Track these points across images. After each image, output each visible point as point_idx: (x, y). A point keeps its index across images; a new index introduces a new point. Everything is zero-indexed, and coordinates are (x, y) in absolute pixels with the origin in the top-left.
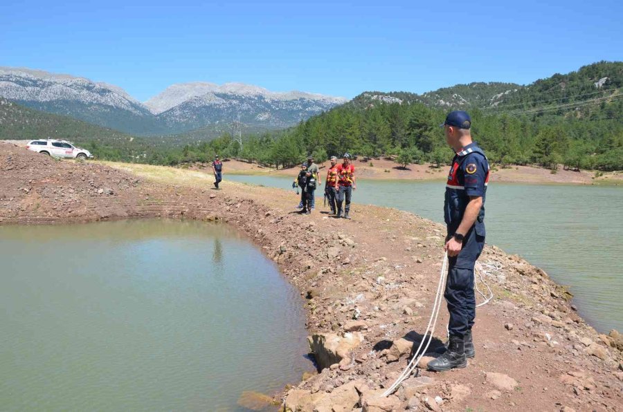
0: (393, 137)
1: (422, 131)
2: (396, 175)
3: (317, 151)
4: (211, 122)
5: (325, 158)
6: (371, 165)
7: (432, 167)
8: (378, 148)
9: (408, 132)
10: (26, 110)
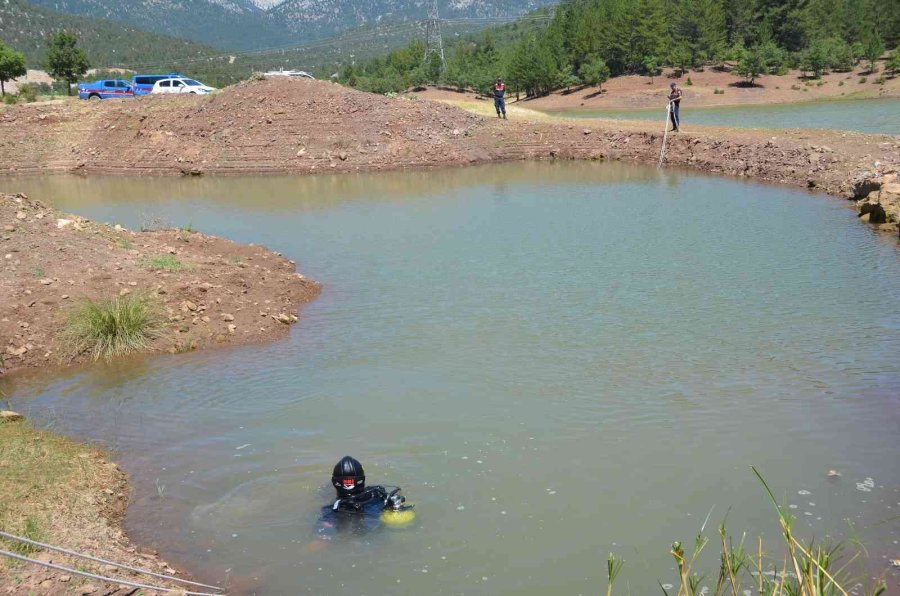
0: (729, 27)
1: (785, 11)
2: (735, 97)
3: (589, 62)
4: (369, 17)
5: (605, 74)
6: (689, 83)
7: (804, 78)
8: (701, 49)
9: (757, 15)
10: (37, 11)
